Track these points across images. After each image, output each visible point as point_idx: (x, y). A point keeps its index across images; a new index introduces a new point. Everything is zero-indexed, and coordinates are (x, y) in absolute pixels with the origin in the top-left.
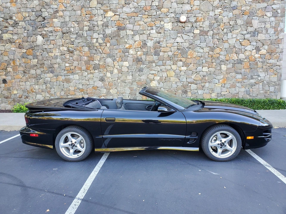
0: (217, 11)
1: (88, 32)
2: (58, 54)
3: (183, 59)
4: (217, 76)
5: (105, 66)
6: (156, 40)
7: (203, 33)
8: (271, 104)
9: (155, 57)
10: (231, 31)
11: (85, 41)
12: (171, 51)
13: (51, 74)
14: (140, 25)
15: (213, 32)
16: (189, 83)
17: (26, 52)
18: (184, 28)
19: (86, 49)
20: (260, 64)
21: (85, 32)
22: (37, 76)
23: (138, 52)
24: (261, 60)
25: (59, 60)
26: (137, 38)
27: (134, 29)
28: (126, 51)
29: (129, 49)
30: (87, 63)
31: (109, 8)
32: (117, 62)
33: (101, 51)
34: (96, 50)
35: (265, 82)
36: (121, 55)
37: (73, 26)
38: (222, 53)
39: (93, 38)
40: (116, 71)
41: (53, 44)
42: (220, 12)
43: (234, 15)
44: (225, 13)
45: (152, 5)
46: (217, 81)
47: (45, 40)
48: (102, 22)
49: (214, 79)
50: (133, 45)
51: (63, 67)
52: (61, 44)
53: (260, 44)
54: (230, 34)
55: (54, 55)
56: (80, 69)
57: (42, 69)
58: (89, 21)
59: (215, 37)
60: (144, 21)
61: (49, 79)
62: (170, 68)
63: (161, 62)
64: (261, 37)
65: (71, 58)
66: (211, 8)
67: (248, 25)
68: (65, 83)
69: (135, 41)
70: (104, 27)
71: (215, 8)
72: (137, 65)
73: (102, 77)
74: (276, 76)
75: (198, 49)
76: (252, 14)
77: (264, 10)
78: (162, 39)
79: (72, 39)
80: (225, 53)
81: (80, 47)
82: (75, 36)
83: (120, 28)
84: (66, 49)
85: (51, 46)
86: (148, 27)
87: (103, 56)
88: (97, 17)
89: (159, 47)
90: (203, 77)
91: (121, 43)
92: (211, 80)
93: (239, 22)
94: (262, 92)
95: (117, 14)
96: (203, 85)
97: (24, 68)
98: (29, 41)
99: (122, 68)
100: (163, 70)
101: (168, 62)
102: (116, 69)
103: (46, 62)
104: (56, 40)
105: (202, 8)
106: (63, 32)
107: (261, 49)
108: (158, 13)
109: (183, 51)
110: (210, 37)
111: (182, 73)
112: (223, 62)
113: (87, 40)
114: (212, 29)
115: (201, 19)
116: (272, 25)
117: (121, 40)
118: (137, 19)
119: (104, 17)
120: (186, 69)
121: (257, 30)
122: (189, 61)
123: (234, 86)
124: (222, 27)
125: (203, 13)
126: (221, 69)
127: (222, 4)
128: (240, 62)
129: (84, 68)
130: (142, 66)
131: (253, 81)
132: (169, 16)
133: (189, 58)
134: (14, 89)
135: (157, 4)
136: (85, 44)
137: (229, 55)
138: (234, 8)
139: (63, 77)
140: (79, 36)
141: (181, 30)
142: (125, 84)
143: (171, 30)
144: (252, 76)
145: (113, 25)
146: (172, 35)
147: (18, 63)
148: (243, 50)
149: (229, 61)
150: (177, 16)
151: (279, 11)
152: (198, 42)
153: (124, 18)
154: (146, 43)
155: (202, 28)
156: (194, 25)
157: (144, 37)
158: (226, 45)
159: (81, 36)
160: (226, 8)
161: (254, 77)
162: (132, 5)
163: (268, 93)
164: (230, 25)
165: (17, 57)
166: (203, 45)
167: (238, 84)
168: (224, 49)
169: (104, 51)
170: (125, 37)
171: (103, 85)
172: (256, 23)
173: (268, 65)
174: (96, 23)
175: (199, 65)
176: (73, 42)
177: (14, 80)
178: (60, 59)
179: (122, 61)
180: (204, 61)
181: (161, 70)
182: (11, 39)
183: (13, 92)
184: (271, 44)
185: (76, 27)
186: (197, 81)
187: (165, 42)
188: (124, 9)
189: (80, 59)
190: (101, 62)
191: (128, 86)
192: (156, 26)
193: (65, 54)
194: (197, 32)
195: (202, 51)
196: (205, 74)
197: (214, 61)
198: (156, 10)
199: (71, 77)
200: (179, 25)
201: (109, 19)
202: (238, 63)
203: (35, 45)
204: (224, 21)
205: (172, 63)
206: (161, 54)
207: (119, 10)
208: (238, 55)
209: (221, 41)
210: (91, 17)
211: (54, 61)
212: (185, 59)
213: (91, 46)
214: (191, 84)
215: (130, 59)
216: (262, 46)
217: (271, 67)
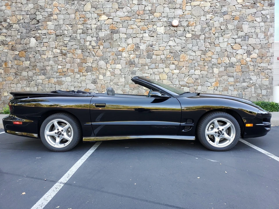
0: (209, 16)
1: (82, 35)
2: (51, 56)
3: (176, 63)
4: (209, 79)
5: (98, 69)
6: (149, 43)
7: (196, 37)
8: (264, 106)
9: (148, 60)
10: (222, 35)
11: (78, 44)
12: (164, 54)
13: (44, 76)
14: (133, 29)
15: (205, 35)
16: (182, 86)
17: (18, 54)
18: (176, 32)
19: (79, 51)
20: (251, 68)
21: (78, 35)
22: (29, 78)
23: (131, 55)
24: (252, 64)
25: (51, 62)
26: (130, 41)
27: (127, 33)
28: (119, 54)
29: (122, 52)
30: (80, 65)
31: (102, 12)
32: (110, 65)
33: (94, 54)
34: (89, 53)
35: (257, 85)
36: (114, 58)
37: (66, 29)
38: (214, 56)
39: (86, 41)
40: (108, 74)
41: (46, 46)
42: (211, 17)
43: (225, 20)
44: (216, 19)
45: (145, 9)
46: (209, 84)
47: (38, 42)
48: (96, 26)
49: (207, 82)
50: (126, 48)
51: (55, 69)
52: (54, 46)
53: (250, 48)
54: (221, 39)
55: (47, 57)
56: (73, 71)
57: (34, 71)
58: (83, 24)
59: (207, 41)
60: (137, 25)
61: (41, 81)
62: (163, 71)
63: (154, 65)
64: (251, 41)
65: (64, 60)
66: (202, 13)
67: (239, 30)
68: (57, 86)
69: (128, 45)
70: (98, 30)
71: (206, 13)
72: (130, 68)
73: (94, 79)
74: (268, 79)
75: (190, 52)
76: (242, 19)
77: (254, 15)
78: (154, 43)
79: (65, 42)
80: (217, 56)
81: (73, 50)
82: (68, 39)
83: (113, 32)
84: (59, 51)
85: (44, 48)
86: (141, 30)
87: (96, 59)
88: (91, 21)
89: (152, 50)
90: (195, 80)
91: (114, 46)
92: (204, 83)
93: (230, 26)
94: (254, 95)
95: (111, 17)
96: (195, 88)
97: (16, 70)
98: (22, 43)
99: (115, 70)
100: (155, 73)
101: (161, 65)
102: (109, 72)
103: (38, 64)
104: (49, 43)
105: (194, 13)
106: (57, 34)
107: (252, 52)
108: (150, 17)
109: (175, 55)
110: (202, 41)
111: (175, 76)
112: (215, 65)
113: (80, 42)
114: (204, 33)
115: (193, 24)
116: (262, 30)
117: (114, 43)
118: (131, 22)
119: (97, 21)
120: (179, 72)
121: (248, 34)
122: (181, 64)
123: (226, 89)
124: (214, 31)
125: (195, 18)
126: (213, 72)
127: (213, 9)
128: (232, 65)
129: (76, 70)
130: (135, 69)
131: (245, 84)
132: (161, 21)
133: (181, 61)
134: (5, 91)
135: (150, 9)
136: (78, 47)
137: (221, 59)
138: (225, 13)
139: (55, 79)
140: (72, 39)
141: (173, 34)
142: (117, 86)
143: (163, 33)
144: (243, 79)
145: (107, 28)
146: (165, 39)
147: (10, 65)
148: (235, 54)
149: (221, 64)
150: (169, 21)
151: (268, 16)
152: (190, 46)
153: (117, 22)
154: (139, 46)
155: (194, 32)
156: (186, 29)
157: (137, 40)
158: (218, 49)
159: (75, 39)
160: (217, 13)
161: (246, 80)
162: (125, 9)
163: (260, 96)
164: (221, 29)
165: (9, 58)
166: (195, 48)
167: (230, 88)
168: (215, 53)
169: (97, 54)
170: (118, 40)
171: (95, 88)
172: (246, 28)
173: (260, 68)
174: (89, 26)
175: (192, 68)
176: (66, 44)
177: (5, 82)
178: (53, 61)
179: (115, 63)
180: (196, 64)
181: (154, 73)
182: (4, 41)
183: (3, 94)
184: (262, 48)
185: (70, 30)
186: (189, 84)
187: (157, 45)
188: (118, 13)
189: (72, 62)
190: (94, 64)
191: (121, 89)
192: (149, 29)
193: (57, 57)
194: (189, 35)
195: (194, 54)
196: (197, 77)
197: (206, 64)
198: (148, 14)
199: (63, 79)
200: (171, 29)
201: (103, 22)
202: (230, 67)
203: (28, 47)
204: (215, 26)
205: (164, 65)
206: (154, 57)
207: (113, 14)
208: (229, 59)
209: (213, 44)
210: (85, 21)
211: (46, 63)
212: (177, 63)
213: (84, 48)
214: (183, 87)
215: (123, 62)
216: (252, 50)
217: (263, 71)
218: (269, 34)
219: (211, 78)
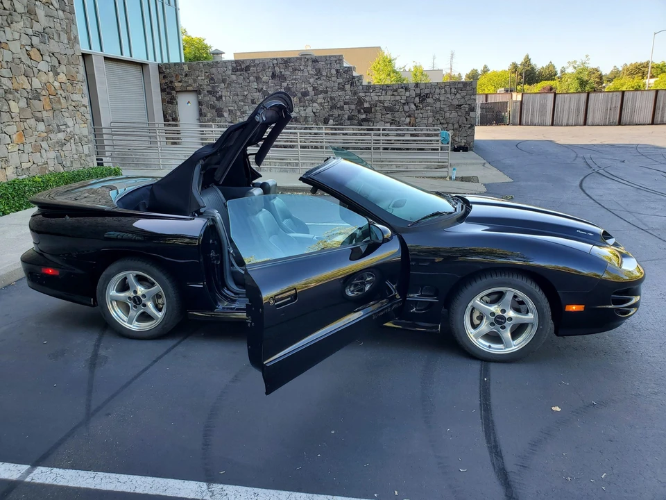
4: (6, 126)
10: (8, 23)
20: (63, 102)
24: (63, 94)
35: (76, 137)
38: (5, 72)
46: (8, 139)
49: (4, 135)
53: (55, 61)
54: (7, 29)
64: (54, 46)
67: (32, 18)
74: (86, 125)
80: (8, 72)
93: (19, 6)
94: (76, 156)
107: (59, 71)
112: (10, 93)
116: (63, 27)
121: (47, 30)
123: (38, 149)
126: (10, 112)
128: (36, 95)
131: (61, 136)
137: (17, 79)
144: (58, 126)
148: (35, 70)
149: (19, 92)
158: (7, 55)
161: (61, 127)
163: (83, 158)
164: (5, 9)
167: (43, 144)
168: (4, 64)
172: (41, 12)
173: (73, 104)
184: (69, 63)
202: (34, 98)
208: (30, 81)
216: (57, 64)
217: (78, 108)
218: (72, 37)
219: (8, 123)
